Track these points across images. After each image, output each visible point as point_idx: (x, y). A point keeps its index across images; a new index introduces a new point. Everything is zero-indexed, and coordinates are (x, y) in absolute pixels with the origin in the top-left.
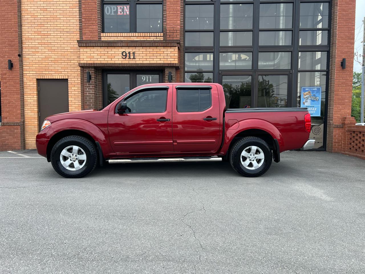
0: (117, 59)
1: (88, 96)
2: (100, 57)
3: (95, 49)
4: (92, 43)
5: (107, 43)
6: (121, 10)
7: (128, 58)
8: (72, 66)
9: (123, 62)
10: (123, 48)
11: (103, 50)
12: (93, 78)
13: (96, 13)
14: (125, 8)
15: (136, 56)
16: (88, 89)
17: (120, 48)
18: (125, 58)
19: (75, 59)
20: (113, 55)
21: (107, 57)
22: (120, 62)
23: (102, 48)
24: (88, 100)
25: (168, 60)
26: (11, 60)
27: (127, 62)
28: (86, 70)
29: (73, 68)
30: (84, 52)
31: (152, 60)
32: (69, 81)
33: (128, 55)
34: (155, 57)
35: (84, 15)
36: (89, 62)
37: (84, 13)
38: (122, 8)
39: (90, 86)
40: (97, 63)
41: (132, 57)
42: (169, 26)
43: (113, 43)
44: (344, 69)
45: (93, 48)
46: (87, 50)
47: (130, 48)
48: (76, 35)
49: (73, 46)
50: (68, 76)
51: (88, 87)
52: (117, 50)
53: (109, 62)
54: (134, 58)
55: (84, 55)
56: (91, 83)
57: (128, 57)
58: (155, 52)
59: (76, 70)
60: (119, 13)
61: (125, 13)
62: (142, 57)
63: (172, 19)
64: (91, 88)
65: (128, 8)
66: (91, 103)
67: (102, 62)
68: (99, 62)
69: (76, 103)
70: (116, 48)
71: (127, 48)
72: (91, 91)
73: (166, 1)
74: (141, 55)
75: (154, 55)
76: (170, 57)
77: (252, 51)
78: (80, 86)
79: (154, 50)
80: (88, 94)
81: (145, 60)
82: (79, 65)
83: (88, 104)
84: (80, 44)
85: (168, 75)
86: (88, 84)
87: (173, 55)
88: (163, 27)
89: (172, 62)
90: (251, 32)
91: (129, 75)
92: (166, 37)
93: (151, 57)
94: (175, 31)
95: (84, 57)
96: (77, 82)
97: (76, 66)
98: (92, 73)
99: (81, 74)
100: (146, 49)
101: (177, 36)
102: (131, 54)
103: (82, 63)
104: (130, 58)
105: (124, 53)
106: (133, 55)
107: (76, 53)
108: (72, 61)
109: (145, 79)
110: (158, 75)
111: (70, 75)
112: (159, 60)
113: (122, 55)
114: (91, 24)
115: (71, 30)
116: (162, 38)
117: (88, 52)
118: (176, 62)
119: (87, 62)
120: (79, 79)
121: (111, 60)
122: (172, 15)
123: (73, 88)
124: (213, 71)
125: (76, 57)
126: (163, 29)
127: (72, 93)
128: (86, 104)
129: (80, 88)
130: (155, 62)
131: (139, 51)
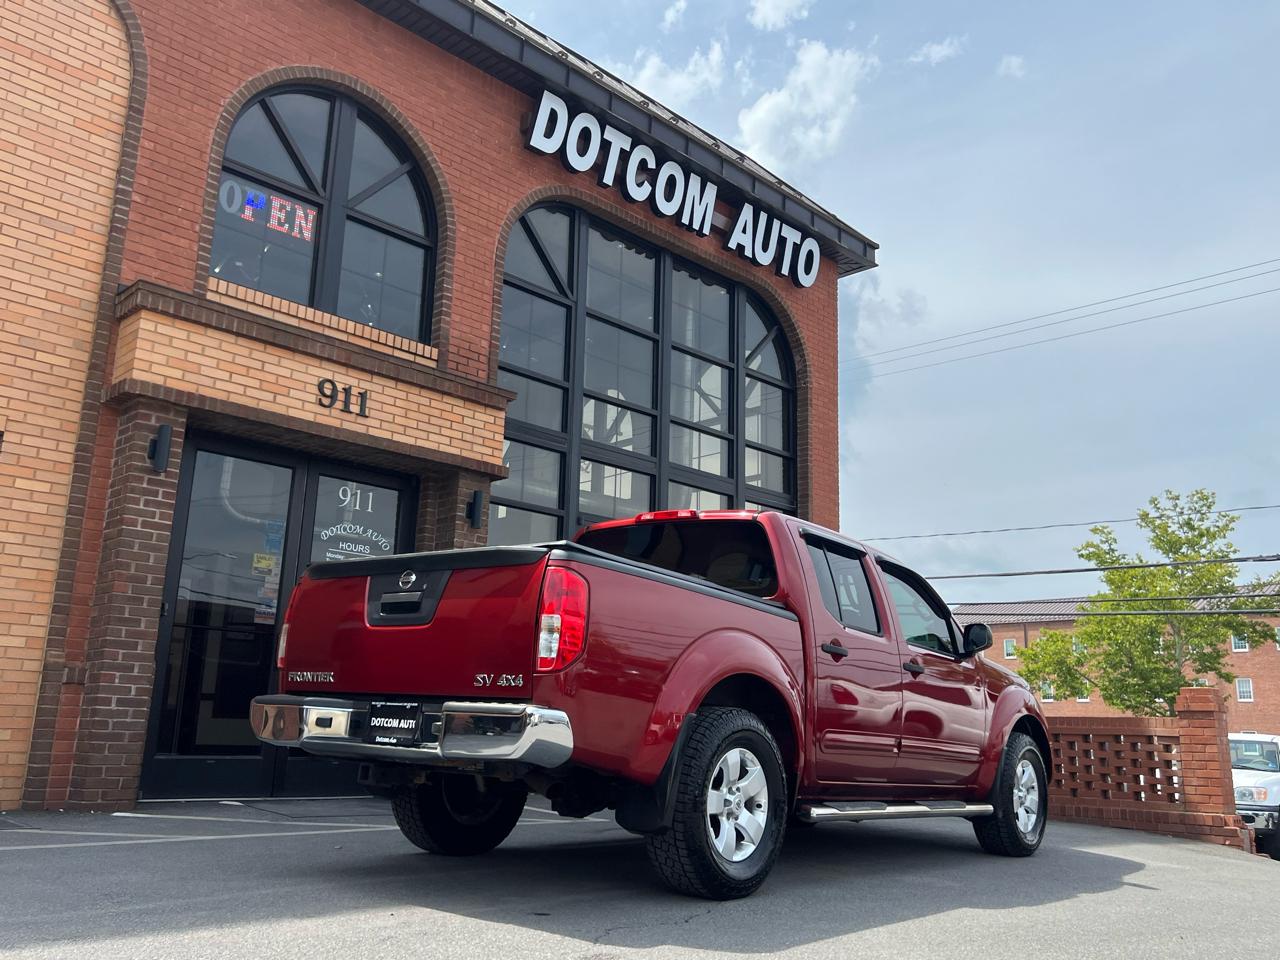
0: (299, 404)
1: (138, 534)
2: (226, 376)
3: (211, 339)
4: (205, 312)
5: (272, 331)
6: (282, 216)
7: (342, 411)
8: (37, 377)
9: (321, 420)
10: (325, 364)
11: (246, 352)
12: (175, 455)
13: (201, 192)
14: (300, 213)
15: (370, 408)
16: (142, 502)
17: (316, 362)
18: (329, 406)
19: (59, 350)
20: (282, 381)
21: (256, 384)
22: (310, 417)
23: (241, 341)
24: (134, 556)
25: (477, 448)
27: (336, 423)
28: (148, 418)
29: (42, 389)
30: (159, 338)
31: (424, 435)
33: (341, 396)
34: (436, 430)
35: (145, 181)
36: (171, 384)
37: (148, 172)
38: (288, 209)
39: (157, 492)
40: (216, 400)
41: (355, 409)
42: (456, 333)
43: (293, 336)
45: (201, 329)
46: (175, 332)
47: (352, 372)
48: (84, 244)
49: (60, 288)
50: (7, 421)
51: (145, 492)
52: (302, 368)
53: (263, 406)
54: (362, 414)
55: (158, 348)
56: (162, 477)
57: (339, 405)
58: (437, 413)
59: (58, 403)
60: (273, 223)
61: (296, 230)
62: (390, 418)
63: (468, 313)
64: (160, 499)
65: (311, 217)
66: (150, 569)
67: (234, 399)
68: (223, 397)
69: (25, 562)
70: (299, 357)
71: (343, 370)
72: (158, 516)
73: (454, 246)
74: (386, 408)
75: (433, 420)
76: (480, 441)
77: (654, 472)
78: (67, 479)
79: (434, 404)
80: (139, 528)
81: (401, 430)
82: (127, 388)
83: (133, 571)
84: (150, 299)
85: (467, 500)
86: (150, 482)
87: (490, 435)
88: (439, 329)
89: (486, 459)
90: (648, 419)
91: (290, 471)
92: (446, 364)
93: (422, 426)
94: (475, 356)
95: (156, 358)
96: (55, 456)
97: (62, 382)
98: (178, 434)
99: (83, 427)
100: (407, 393)
101: (480, 372)
102: (352, 397)
103: (148, 383)
104: (346, 410)
105: (328, 385)
106: (359, 403)
107: (71, 322)
108: (40, 356)
109: (348, 499)
110: (396, 493)
111: (19, 416)
112: (447, 441)
113: (317, 392)
114: (170, 228)
115: (63, 217)
116: (433, 365)
117: (176, 343)
118: (499, 462)
119: (168, 385)
120: (62, 447)
121: (274, 401)
122: (468, 299)
123: (19, 483)
124: (562, 513)
125: (69, 342)
126: (438, 337)
127: (16, 505)
128: (120, 574)
129: (66, 491)
130: (434, 447)
131: (383, 393)
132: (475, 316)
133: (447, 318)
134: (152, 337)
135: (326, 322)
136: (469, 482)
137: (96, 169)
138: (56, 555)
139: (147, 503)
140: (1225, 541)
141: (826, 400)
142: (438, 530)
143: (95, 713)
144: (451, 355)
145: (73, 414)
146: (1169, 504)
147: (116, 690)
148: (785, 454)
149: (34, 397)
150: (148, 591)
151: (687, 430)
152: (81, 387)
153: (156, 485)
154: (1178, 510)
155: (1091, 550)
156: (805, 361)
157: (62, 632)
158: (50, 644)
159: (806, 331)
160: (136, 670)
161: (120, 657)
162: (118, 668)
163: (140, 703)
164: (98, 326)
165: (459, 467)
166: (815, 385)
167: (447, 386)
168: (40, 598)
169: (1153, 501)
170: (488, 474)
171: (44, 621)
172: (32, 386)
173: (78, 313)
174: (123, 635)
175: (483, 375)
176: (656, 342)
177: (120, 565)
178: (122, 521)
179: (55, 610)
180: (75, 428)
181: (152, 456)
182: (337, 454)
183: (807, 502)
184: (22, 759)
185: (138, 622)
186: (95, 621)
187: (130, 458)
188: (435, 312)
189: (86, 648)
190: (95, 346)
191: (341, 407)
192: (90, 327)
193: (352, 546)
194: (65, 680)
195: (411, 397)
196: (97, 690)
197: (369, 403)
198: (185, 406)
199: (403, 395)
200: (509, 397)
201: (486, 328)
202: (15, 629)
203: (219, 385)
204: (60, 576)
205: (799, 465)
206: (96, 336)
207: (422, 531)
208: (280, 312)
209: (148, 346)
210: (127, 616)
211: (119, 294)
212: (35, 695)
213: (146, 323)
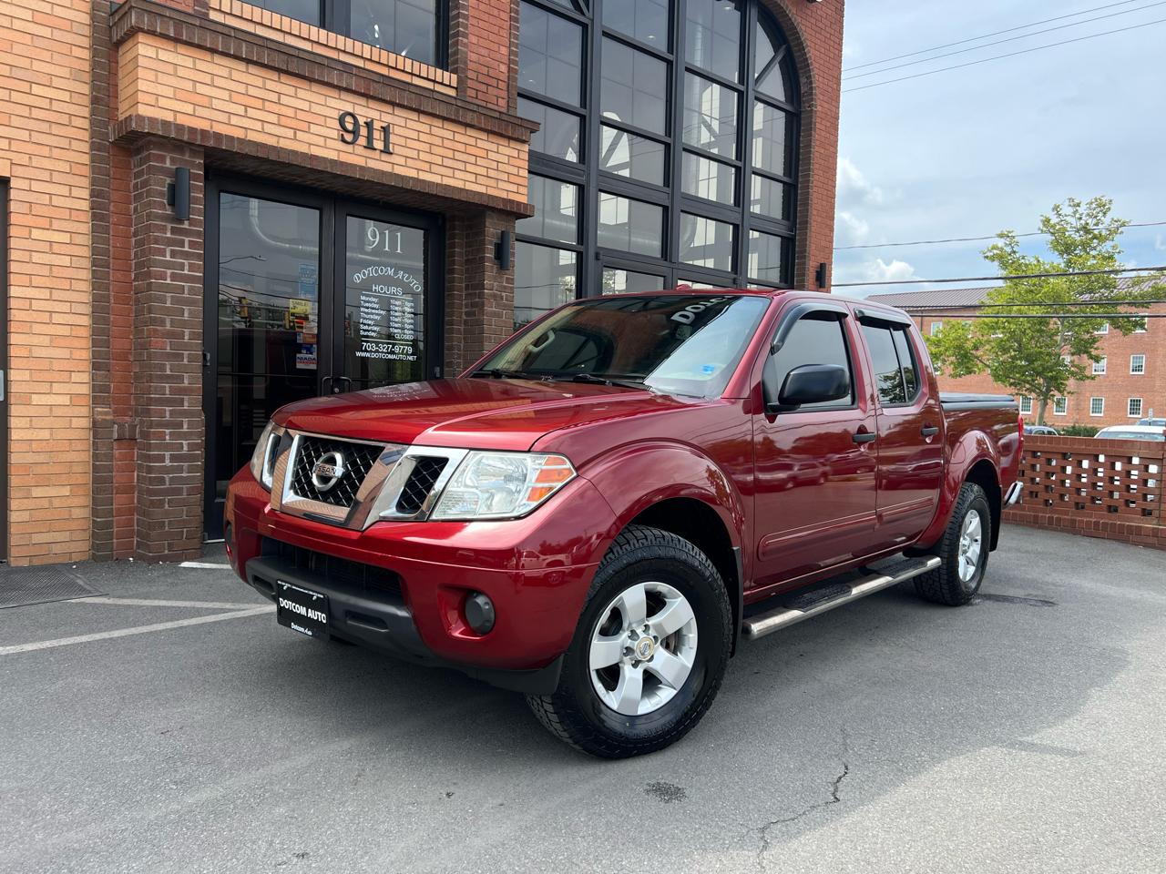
0: (321, 141)
1: (168, 288)
2: (241, 110)
3: (220, 66)
5: (284, 57)
7: (365, 147)
8: (36, 113)
9: (345, 158)
10: (344, 95)
11: (259, 82)
12: (196, 201)
15: (394, 144)
16: (168, 253)
17: (335, 93)
18: (352, 143)
19: (56, 82)
20: (301, 115)
21: (274, 118)
22: (332, 155)
23: (252, 69)
24: (168, 311)
25: (501, 185)
27: (360, 161)
28: (162, 159)
29: (45, 127)
30: (161, 67)
31: (449, 172)
32: (13, 194)
33: (363, 131)
34: (461, 166)
36: (183, 120)
39: (183, 241)
40: (232, 138)
41: (379, 145)
42: (474, 57)
43: (307, 63)
45: (208, 56)
46: (179, 60)
47: (372, 104)
50: (11, 165)
51: (170, 242)
52: (321, 99)
53: (284, 144)
54: (386, 151)
55: (162, 78)
56: (186, 225)
57: (362, 141)
58: (461, 147)
59: (64, 143)
62: (414, 154)
64: (186, 249)
66: (184, 324)
67: (253, 137)
68: (240, 134)
69: (56, 318)
70: (315, 87)
71: (362, 101)
72: (186, 267)
74: (411, 143)
75: (458, 156)
76: (505, 177)
77: (667, 203)
78: (86, 228)
79: (458, 137)
80: (168, 281)
81: (426, 167)
82: (134, 125)
83: (168, 327)
84: (146, 19)
85: (495, 240)
86: (174, 231)
87: (515, 171)
88: (456, 52)
89: (512, 197)
90: (662, 147)
91: (318, 212)
92: (465, 92)
93: (448, 162)
94: (494, 82)
95: (160, 90)
96: (69, 203)
97: (65, 119)
98: (196, 177)
99: (94, 170)
100: (430, 125)
101: (500, 99)
102: (374, 131)
103: (156, 119)
104: (370, 147)
105: (349, 119)
106: (383, 139)
107: (65, 49)
108: (36, 89)
109: (377, 240)
110: (422, 232)
111: (25, 160)
112: (472, 178)
113: (338, 127)
116: (452, 93)
117: (181, 72)
118: (524, 199)
119: (178, 122)
120: (76, 192)
121: (295, 139)
122: (485, 17)
123: (36, 234)
124: (581, 248)
125: (65, 72)
126: (456, 62)
127: (36, 257)
128: (156, 330)
129: (87, 240)
130: (460, 184)
131: (406, 126)
132: (492, 37)
133: (465, 40)
134: (154, 65)
135: (340, 46)
136: (496, 221)
138: (87, 309)
139: (173, 254)
140: (1111, 243)
141: (828, 124)
142: (467, 270)
143: (150, 470)
144: (469, 81)
145: (80, 153)
146: (1070, 211)
147: (167, 447)
148: (786, 179)
149: (36, 137)
150: (186, 347)
151: (694, 157)
152: (86, 124)
153: (181, 234)
154: (1078, 216)
155: (995, 251)
156: (811, 83)
157: (105, 389)
158: (96, 401)
159: (814, 51)
160: (185, 426)
161: (168, 414)
162: (167, 425)
163: (194, 458)
164: (95, 53)
165: (486, 206)
166: (819, 108)
167: (469, 118)
168: (77, 354)
169: (1056, 208)
170: (514, 212)
171: (86, 377)
172: (32, 125)
173: (69, 38)
174: (167, 392)
175: (502, 103)
176: (669, 63)
177: (153, 321)
178: (149, 275)
179: (96, 366)
180: (86, 171)
181: (172, 203)
182: (363, 193)
183: (806, 228)
184: (86, 513)
185: (181, 379)
186: (137, 377)
187: (149, 204)
188: (451, 32)
189: (133, 403)
190: (95, 77)
191: (365, 144)
192: (86, 54)
193: (385, 289)
194: (116, 436)
195: (435, 130)
196: (149, 447)
197: (392, 139)
198: (199, 145)
199: (425, 128)
200: (533, 127)
201: (504, 50)
202: (56, 387)
203: (234, 120)
204: (95, 332)
205: (799, 192)
206: (95, 64)
207: (452, 271)
208: (290, 34)
209: (151, 76)
210: (168, 372)
211: (112, 14)
212: (89, 451)
213: (146, 50)
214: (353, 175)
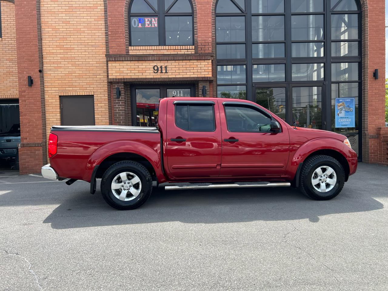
0: (149, 74)
1: (117, 113)
2: (130, 72)
3: (124, 64)
4: (121, 58)
5: (138, 57)
6: (149, 23)
7: (160, 73)
8: (98, 81)
9: (155, 77)
10: (154, 62)
11: (133, 64)
12: (122, 93)
13: (124, 25)
14: (153, 20)
15: (168, 70)
16: (117, 105)
17: (152, 62)
18: (157, 73)
19: (101, 74)
20: (143, 69)
21: (137, 72)
22: (152, 77)
23: (132, 62)
24: (118, 118)
25: (202, 73)
26: (30, 76)
27: (159, 77)
28: (115, 86)
29: (99, 84)
30: (113, 67)
31: (185, 74)
32: (95, 98)
33: (160, 69)
34: (189, 71)
35: (111, 28)
36: (118, 77)
37: (111, 26)
38: (150, 20)
41: (164, 71)
42: (200, 39)
43: (144, 57)
44: (377, 80)
45: (122, 62)
46: (116, 65)
47: (162, 62)
48: (101, 48)
49: (98, 60)
50: (94, 92)
51: (117, 103)
52: (148, 64)
53: (140, 77)
54: (166, 72)
55: (113, 69)
56: (120, 99)
57: (159, 71)
58: (189, 66)
59: (103, 86)
60: (147, 25)
61: (153, 25)
62: (174, 71)
63: (203, 32)
64: (121, 104)
65: (156, 20)
66: (121, 120)
67: (133, 77)
68: (129, 77)
69: (103, 121)
70: (147, 62)
71: (159, 62)
72: (121, 108)
73: (196, 13)
74: (173, 69)
75: (188, 69)
76: (204, 71)
77: (286, 62)
78: (107, 102)
79: (187, 64)
80: (117, 111)
81: (178, 74)
84: (108, 59)
85: (202, 89)
87: (207, 68)
89: (206, 76)
90: (281, 44)
91: (159, 90)
92: (197, 49)
93: (184, 71)
94: (207, 44)
95: (113, 72)
96: (104, 98)
97: (103, 81)
98: (122, 88)
101: (209, 48)
102: (163, 68)
103: (111, 78)
104: (162, 72)
105: (156, 67)
107: (102, 67)
108: (98, 77)
109: (176, 94)
111: (96, 91)
112: (193, 73)
113: (153, 70)
114: (118, 38)
115: (96, 44)
116: (193, 51)
117: (117, 67)
118: (210, 76)
120: (105, 95)
121: (142, 75)
123: (99, 105)
124: (248, 84)
125: (102, 72)
126: (195, 42)
127: (99, 109)
129: (108, 105)
130: (188, 76)
131: (171, 65)
132: (206, 32)
133: (196, 36)
134: (111, 67)
135: (160, 49)
136: (202, 83)
137: (101, 29)
138: (108, 118)
139: (118, 105)
144: (199, 46)
148: (359, 40)
149: (98, 86)
153: (119, 101)
165: (197, 80)
166: (370, 8)
167: (190, 58)
170: (207, 80)
172: (97, 84)
176: (285, 15)
177: (115, 120)
178: (114, 110)
180: (107, 91)
183: (365, 57)
195: (180, 64)
197: (168, 69)
198: (121, 82)
199: (177, 64)
201: (210, 34)
205: (362, 43)
206: (107, 69)
209: (111, 70)
213: (110, 64)
214: (156, 80)
